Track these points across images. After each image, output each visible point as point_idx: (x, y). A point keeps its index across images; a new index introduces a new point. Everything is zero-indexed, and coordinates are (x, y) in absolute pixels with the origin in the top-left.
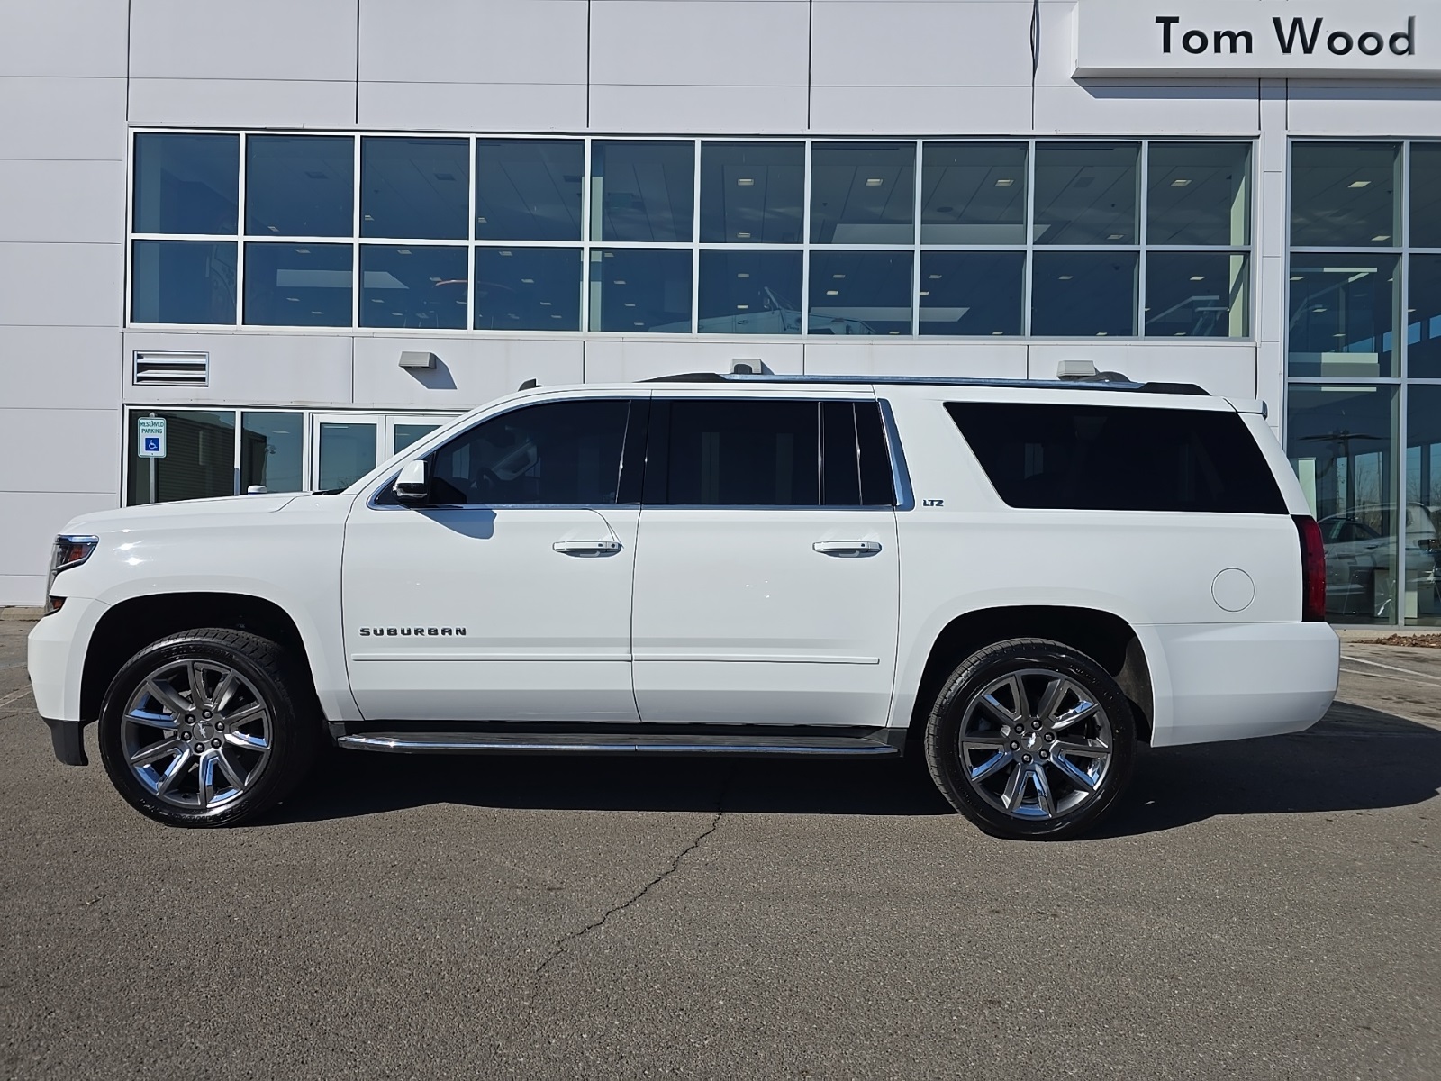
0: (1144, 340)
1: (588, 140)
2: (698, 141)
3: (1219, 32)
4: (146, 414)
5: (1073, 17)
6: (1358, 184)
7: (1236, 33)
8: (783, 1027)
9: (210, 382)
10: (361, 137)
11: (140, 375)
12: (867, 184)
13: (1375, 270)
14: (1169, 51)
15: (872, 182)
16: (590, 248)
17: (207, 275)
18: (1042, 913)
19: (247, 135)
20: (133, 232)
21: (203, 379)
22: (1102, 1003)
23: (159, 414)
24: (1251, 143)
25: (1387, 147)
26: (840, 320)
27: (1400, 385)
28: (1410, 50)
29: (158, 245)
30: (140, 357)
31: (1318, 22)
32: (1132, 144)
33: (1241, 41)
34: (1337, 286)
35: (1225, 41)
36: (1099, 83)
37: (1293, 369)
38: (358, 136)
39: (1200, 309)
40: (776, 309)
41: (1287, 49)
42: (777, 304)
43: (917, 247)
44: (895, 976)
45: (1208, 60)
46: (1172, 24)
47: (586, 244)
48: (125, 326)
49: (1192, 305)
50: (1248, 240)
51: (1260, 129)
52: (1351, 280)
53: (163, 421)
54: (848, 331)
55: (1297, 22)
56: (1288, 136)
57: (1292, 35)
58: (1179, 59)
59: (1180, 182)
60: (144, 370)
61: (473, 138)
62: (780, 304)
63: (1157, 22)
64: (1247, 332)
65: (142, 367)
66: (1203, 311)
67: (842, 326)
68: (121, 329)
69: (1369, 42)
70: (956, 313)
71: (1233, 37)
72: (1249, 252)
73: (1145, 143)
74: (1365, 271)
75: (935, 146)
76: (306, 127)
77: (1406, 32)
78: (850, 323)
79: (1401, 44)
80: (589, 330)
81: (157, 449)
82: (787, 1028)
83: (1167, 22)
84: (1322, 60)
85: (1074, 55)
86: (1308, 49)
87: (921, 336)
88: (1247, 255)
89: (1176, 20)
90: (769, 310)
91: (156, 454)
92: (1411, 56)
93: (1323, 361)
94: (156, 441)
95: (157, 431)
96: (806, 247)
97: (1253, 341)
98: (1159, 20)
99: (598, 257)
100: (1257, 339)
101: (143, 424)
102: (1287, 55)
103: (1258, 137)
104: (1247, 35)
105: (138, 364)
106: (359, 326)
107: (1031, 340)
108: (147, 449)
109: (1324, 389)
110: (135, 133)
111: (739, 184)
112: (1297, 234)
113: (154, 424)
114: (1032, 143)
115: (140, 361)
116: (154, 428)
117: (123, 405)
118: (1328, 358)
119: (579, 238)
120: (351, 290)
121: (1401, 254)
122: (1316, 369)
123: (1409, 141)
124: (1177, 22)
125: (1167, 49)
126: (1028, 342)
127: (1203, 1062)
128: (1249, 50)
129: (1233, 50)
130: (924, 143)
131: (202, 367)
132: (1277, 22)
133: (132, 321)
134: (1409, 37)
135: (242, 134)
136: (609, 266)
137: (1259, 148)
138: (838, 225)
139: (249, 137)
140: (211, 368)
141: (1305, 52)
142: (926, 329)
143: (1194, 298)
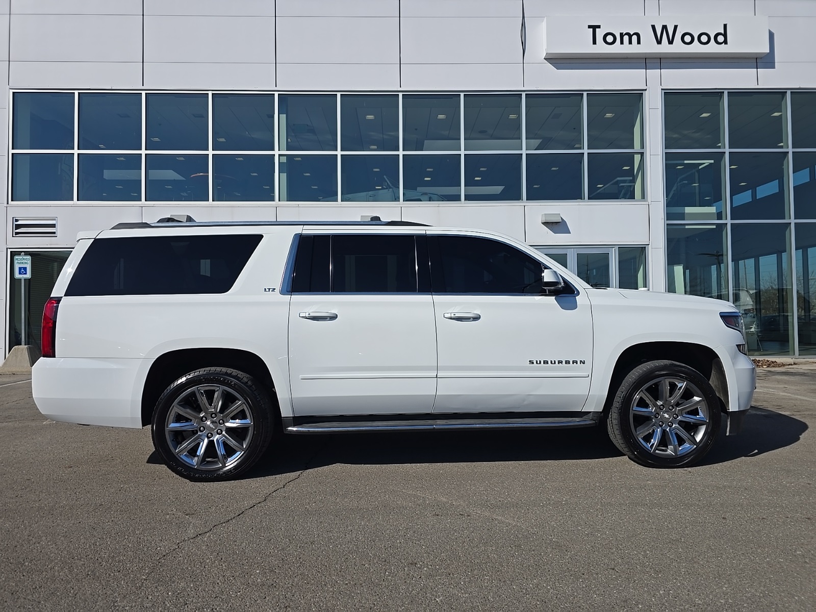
0: (588, 202)
1: (276, 94)
2: (339, 94)
3: (623, 33)
4: (19, 253)
5: (544, 25)
6: (704, 115)
7: (632, 34)
8: (287, 583)
9: (58, 234)
10: (146, 93)
11: (17, 231)
12: (438, 118)
13: (712, 161)
14: (596, 44)
15: (441, 117)
16: (279, 155)
17: (59, 173)
18: (463, 515)
19: (79, 93)
20: (13, 149)
21: (54, 233)
22: (473, 561)
23: (27, 253)
24: (642, 93)
25: (717, 94)
26: (426, 194)
27: (727, 224)
28: (725, 42)
29: (29, 156)
30: (17, 221)
31: (676, 27)
32: (578, 95)
33: (635, 38)
34: (694, 171)
35: (626, 38)
36: (560, 61)
37: (669, 216)
38: (144, 93)
39: (622, 184)
40: (390, 188)
41: (659, 42)
42: (391, 185)
43: (462, 152)
44: (364, 552)
45: (617, 49)
46: (597, 29)
47: (276, 152)
48: (8, 203)
49: (617, 183)
50: (642, 146)
51: (646, 85)
52: (700, 167)
53: (29, 257)
54: (430, 200)
55: (665, 27)
56: (662, 89)
57: (662, 34)
58: (601, 48)
59: (608, 115)
60: (19, 228)
61: (210, 93)
62: (392, 185)
63: (589, 28)
64: (643, 197)
65: (18, 226)
66: (624, 186)
67: (427, 197)
68: (6, 205)
69: (703, 38)
70: (498, 189)
71: (630, 36)
72: (643, 153)
73: (585, 94)
74: (707, 162)
75: (471, 97)
76: (113, 88)
77: (723, 32)
78: (431, 195)
79: (721, 39)
80: (279, 201)
81: (26, 274)
82: (289, 584)
83: (594, 28)
84: (678, 47)
85: (545, 47)
86: (671, 42)
87: (466, 202)
88: (642, 154)
89: (599, 27)
90: (387, 188)
91: (25, 276)
92: (726, 45)
93: (686, 212)
94: (25, 269)
95: (26, 263)
96: (401, 153)
97: (647, 201)
98: (590, 27)
99: (284, 160)
100: (649, 200)
101: (17, 259)
102: (659, 45)
103: (646, 90)
104: (638, 35)
105: (16, 225)
106: (146, 201)
107: (526, 202)
108: (20, 273)
109: (687, 227)
110: (14, 93)
111: (367, 118)
112: (669, 142)
113: (23, 259)
114: (524, 94)
115: (16, 223)
116: (24, 261)
117: (7, 248)
118: (688, 210)
119: (273, 150)
120: (141, 181)
121: (725, 152)
122: (682, 216)
123: (727, 91)
124: (600, 28)
125: (594, 42)
126: (525, 204)
127: (514, 591)
128: (639, 42)
129: (630, 42)
130: (464, 95)
131: (53, 226)
132: (653, 27)
133: (12, 200)
134: (725, 35)
135: (76, 92)
136: (290, 165)
137: (646, 95)
138: (425, 141)
139: (81, 94)
140: (58, 226)
141: (669, 44)
142: (469, 198)
143: (619, 179)
